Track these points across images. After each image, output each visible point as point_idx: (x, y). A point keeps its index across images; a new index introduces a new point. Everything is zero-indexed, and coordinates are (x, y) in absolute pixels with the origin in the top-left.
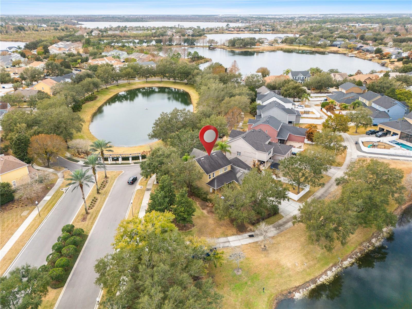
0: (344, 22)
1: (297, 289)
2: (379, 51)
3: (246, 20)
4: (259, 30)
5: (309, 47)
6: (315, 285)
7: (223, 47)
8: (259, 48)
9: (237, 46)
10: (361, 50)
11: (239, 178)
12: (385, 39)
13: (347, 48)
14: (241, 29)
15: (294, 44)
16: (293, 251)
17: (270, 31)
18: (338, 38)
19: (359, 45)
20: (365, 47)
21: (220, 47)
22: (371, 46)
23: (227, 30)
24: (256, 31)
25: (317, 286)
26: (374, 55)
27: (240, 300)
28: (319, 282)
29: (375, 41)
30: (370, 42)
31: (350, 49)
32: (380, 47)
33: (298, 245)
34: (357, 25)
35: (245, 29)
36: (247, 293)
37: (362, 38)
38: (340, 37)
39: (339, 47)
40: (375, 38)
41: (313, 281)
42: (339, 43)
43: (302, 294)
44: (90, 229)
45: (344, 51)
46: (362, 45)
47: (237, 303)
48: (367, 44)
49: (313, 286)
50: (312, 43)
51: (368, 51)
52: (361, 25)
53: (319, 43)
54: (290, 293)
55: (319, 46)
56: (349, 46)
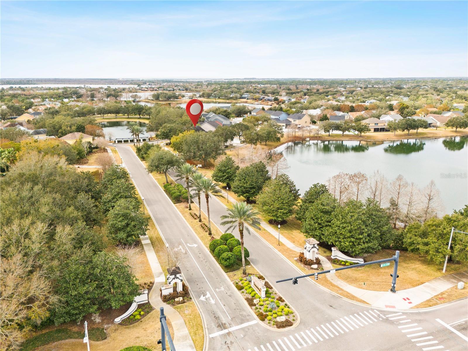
0: (248, 84)
2: (276, 99)
3: (153, 83)
4: (172, 89)
5: (224, 99)
7: (147, 100)
8: (182, 101)
9: (160, 99)
10: (264, 100)
12: (281, 92)
13: (253, 99)
14: (155, 89)
15: (211, 97)
17: (184, 90)
18: (246, 93)
19: (262, 97)
20: (266, 97)
21: (144, 101)
22: (271, 97)
23: (140, 90)
24: (170, 90)
26: (273, 103)
29: (274, 94)
30: (270, 95)
31: (256, 99)
32: (276, 97)
34: (259, 86)
35: (158, 88)
37: (264, 92)
38: (247, 92)
39: (247, 99)
40: (273, 92)
42: (246, 96)
45: (252, 101)
46: (264, 97)
48: (268, 96)
50: (226, 96)
51: (269, 100)
52: (262, 86)
53: (231, 96)
55: (231, 98)
56: (254, 97)
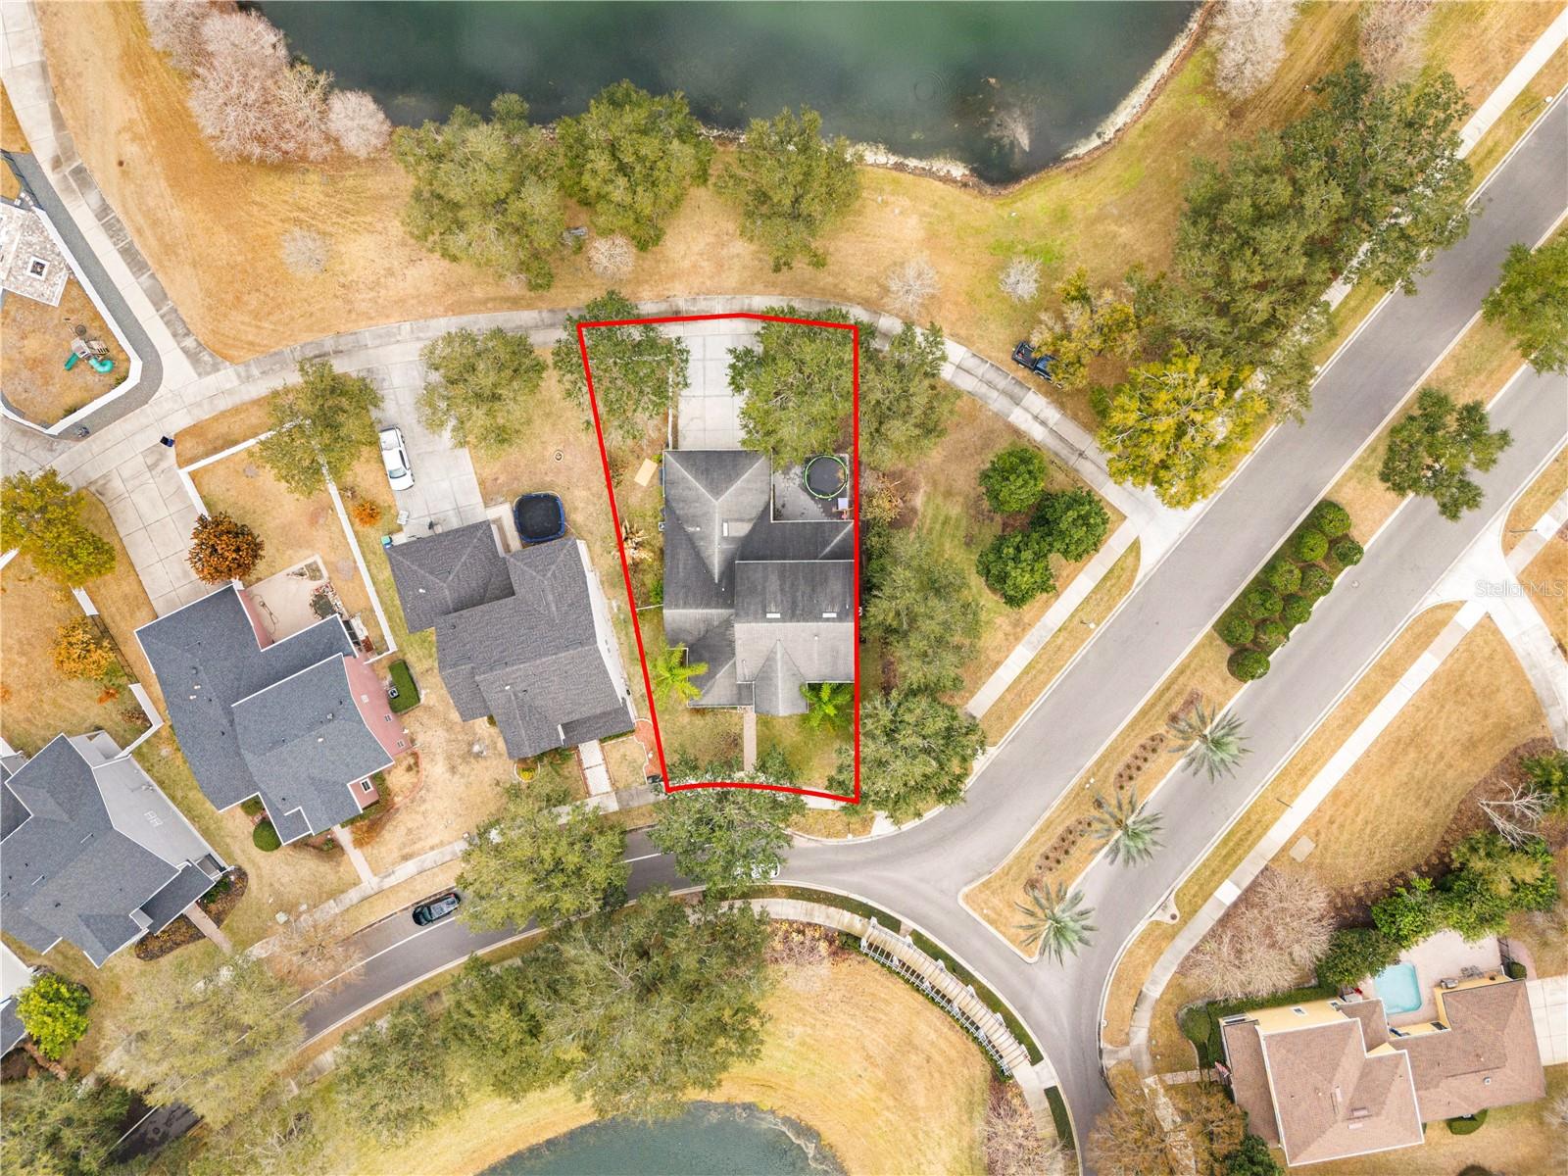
1: (947, 179)
6: (907, 162)
11: (749, 520)
16: (868, 239)
25: (906, 157)
27: (1066, 233)
28: (893, 159)
33: (841, 243)
36: (1042, 235)
41: (900, 167)
43: (948, 167)
44: (1197, 649)
47: (1076, 232)
49: (912, 163)
54: (965, 185)
